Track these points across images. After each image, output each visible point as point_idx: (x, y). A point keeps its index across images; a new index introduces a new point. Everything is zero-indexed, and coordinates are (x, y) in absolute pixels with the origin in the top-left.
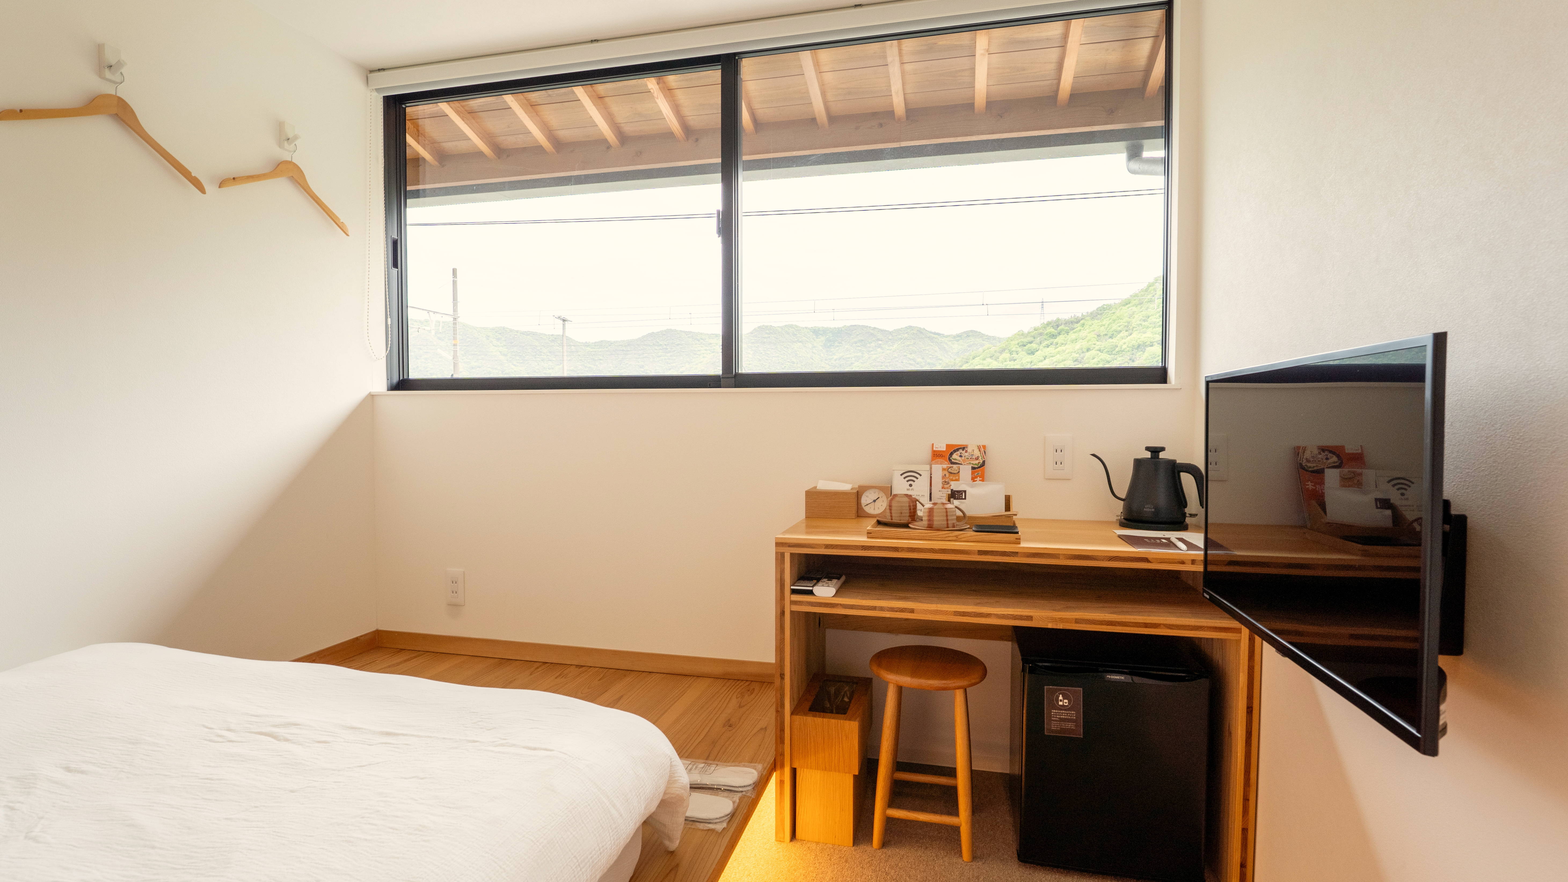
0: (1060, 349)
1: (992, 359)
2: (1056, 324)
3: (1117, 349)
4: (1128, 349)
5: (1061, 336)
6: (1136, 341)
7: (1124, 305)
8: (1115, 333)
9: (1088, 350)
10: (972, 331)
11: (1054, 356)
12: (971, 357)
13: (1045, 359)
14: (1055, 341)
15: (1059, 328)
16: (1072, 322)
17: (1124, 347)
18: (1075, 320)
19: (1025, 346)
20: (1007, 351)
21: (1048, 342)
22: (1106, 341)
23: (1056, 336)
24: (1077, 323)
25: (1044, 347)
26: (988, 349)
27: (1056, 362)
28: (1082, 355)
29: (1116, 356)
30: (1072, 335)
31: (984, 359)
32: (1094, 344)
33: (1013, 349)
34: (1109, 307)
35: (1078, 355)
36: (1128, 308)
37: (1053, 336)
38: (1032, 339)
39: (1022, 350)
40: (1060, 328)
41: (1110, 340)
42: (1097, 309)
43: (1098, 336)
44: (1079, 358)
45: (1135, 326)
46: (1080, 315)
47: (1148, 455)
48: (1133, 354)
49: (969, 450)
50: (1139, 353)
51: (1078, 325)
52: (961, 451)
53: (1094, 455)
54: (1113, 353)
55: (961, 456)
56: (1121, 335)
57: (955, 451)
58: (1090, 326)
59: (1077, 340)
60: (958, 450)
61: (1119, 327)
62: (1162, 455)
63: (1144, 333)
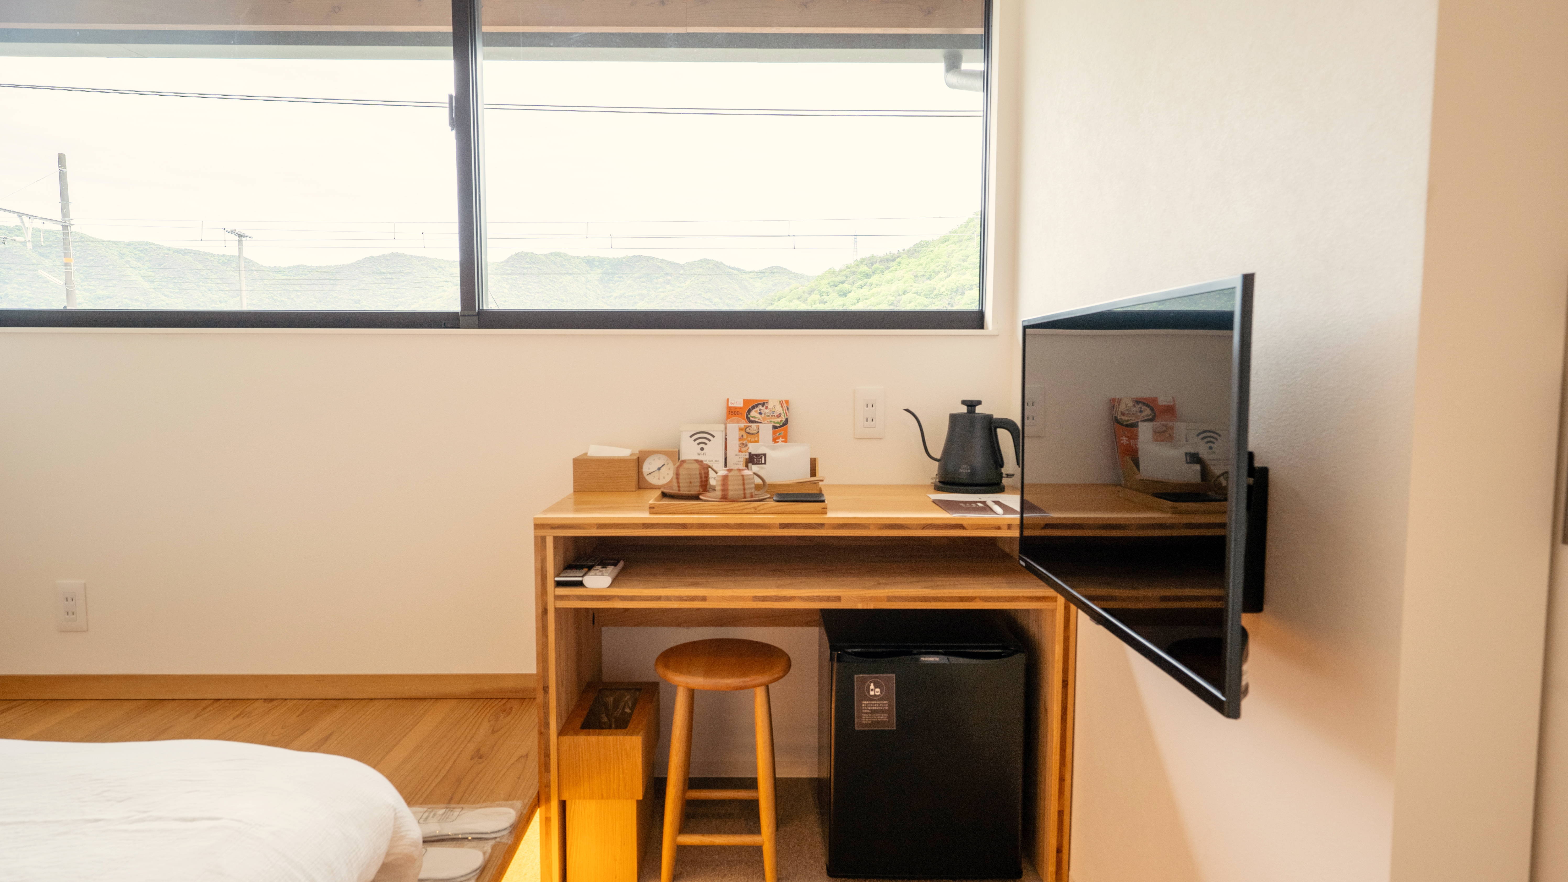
0: (874, 290)
1: (800, 301)
2: (871, 262)
3: (936, 292)
4: (946, 292)
5: (876, 276)
6: (955, 284)
7: (942, 243)
8: (933, 274)
9: (905, 292)
10: (777, 267)
11: (868, 299)
12: (776, 298)
13: (858, 302)
14: (870, 281)
15: (873, 266)
16: (887, 260)
17: (942, 290)
18: (891, 258)
19: (836, 286)
20: (816, 292)
21: (861, 282)
22: (924, 282)
23: (870, 275)
24: (893, 261)
25: (858, 288)
26: (795, 288)
27: (871, 305)
28: (898, 298)
29: (934, 300)
30: (888, 276)
31: (791, 301)
32: (911, 286)
33: (823, 290)
34: (927, 244)
35: (893, 298)
36: (947, 246)
37: (867, 276)
38: (844, 278)
39: (834, 291)
40: (875, 266)
41: (928, 282)
42: (915, 245)
43: (915, 276)
44: (895, 302)
45: (954, 266)
46: (896, 252)
47: (964, 409)
48: (952, 298)
49: (770, 406)
50: (958, 297)
51: (894, 263)
52: (760, 407)
53: (907, 410)
54: (931, 296)
55: (760, 413)
56: (940, 276)
57: (754, 407)
58: (907, 265)
59: (893, 281)
60: (757, 406)
61: (938, 267)
62: (979, 409)
63: (964, 274)
